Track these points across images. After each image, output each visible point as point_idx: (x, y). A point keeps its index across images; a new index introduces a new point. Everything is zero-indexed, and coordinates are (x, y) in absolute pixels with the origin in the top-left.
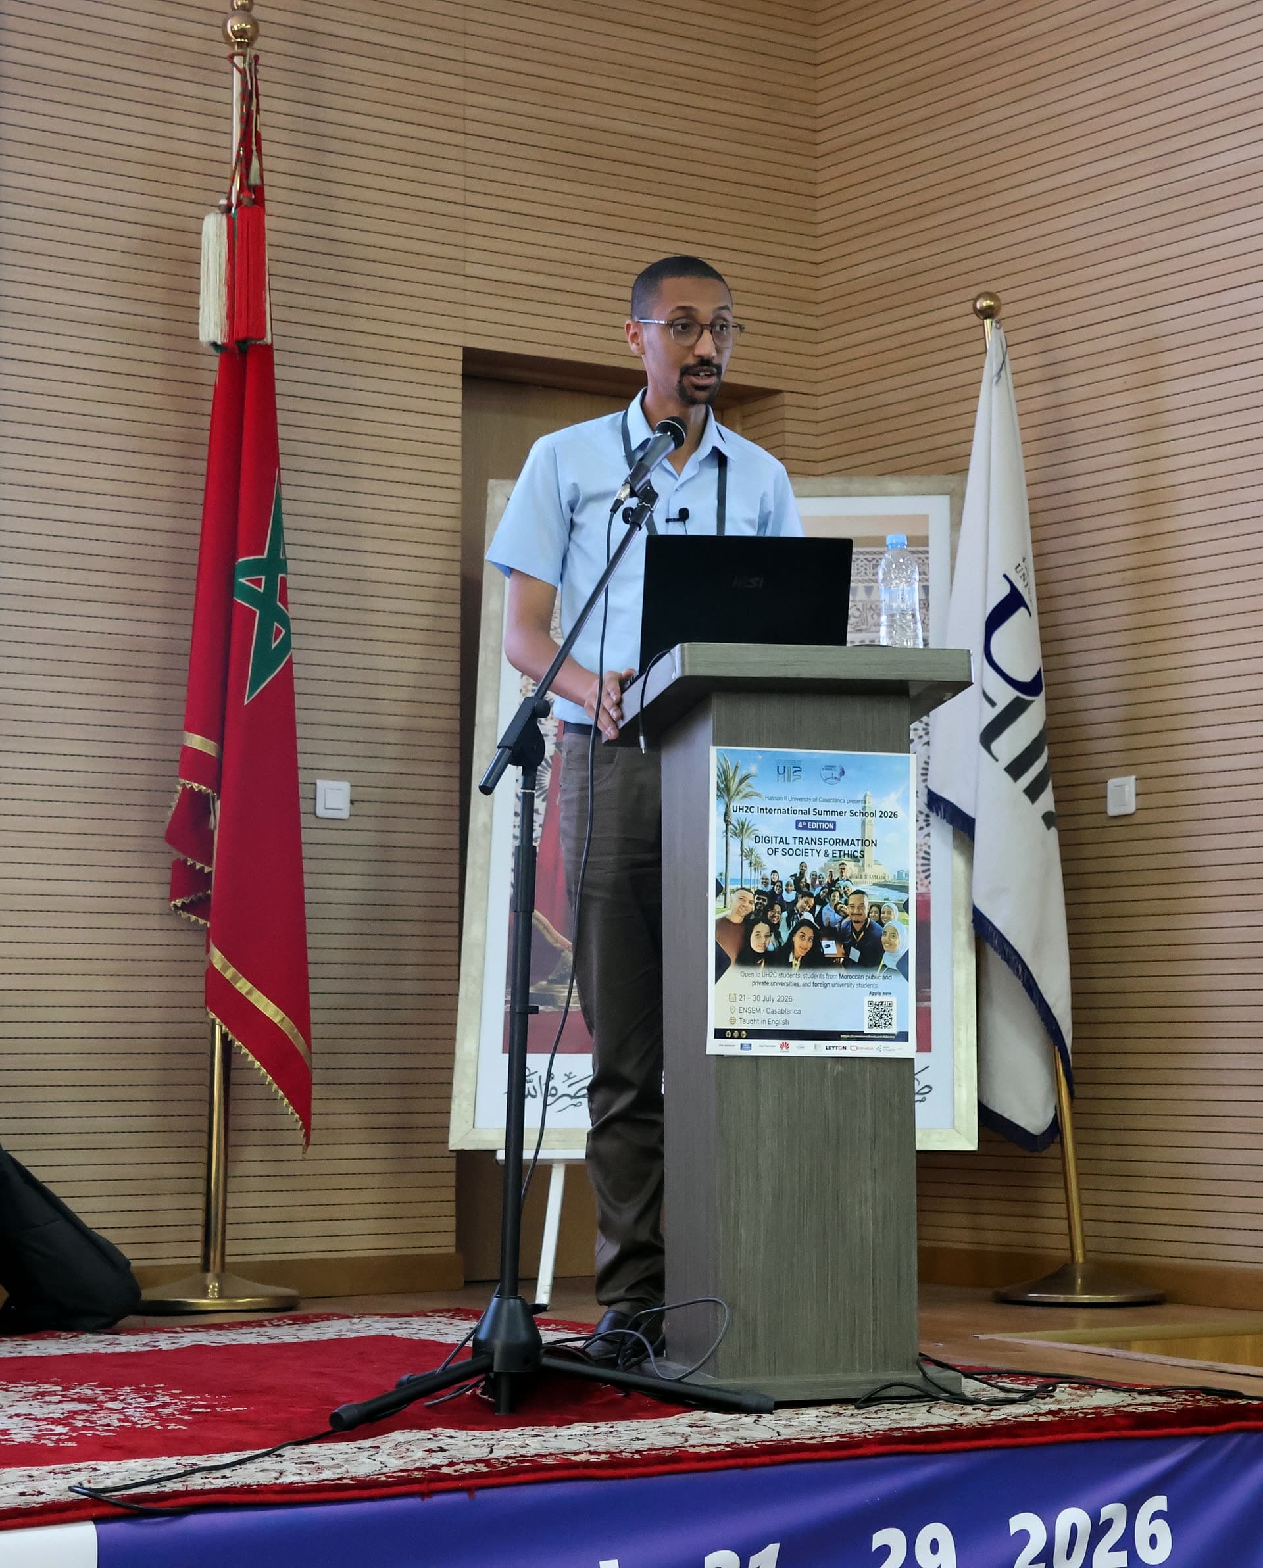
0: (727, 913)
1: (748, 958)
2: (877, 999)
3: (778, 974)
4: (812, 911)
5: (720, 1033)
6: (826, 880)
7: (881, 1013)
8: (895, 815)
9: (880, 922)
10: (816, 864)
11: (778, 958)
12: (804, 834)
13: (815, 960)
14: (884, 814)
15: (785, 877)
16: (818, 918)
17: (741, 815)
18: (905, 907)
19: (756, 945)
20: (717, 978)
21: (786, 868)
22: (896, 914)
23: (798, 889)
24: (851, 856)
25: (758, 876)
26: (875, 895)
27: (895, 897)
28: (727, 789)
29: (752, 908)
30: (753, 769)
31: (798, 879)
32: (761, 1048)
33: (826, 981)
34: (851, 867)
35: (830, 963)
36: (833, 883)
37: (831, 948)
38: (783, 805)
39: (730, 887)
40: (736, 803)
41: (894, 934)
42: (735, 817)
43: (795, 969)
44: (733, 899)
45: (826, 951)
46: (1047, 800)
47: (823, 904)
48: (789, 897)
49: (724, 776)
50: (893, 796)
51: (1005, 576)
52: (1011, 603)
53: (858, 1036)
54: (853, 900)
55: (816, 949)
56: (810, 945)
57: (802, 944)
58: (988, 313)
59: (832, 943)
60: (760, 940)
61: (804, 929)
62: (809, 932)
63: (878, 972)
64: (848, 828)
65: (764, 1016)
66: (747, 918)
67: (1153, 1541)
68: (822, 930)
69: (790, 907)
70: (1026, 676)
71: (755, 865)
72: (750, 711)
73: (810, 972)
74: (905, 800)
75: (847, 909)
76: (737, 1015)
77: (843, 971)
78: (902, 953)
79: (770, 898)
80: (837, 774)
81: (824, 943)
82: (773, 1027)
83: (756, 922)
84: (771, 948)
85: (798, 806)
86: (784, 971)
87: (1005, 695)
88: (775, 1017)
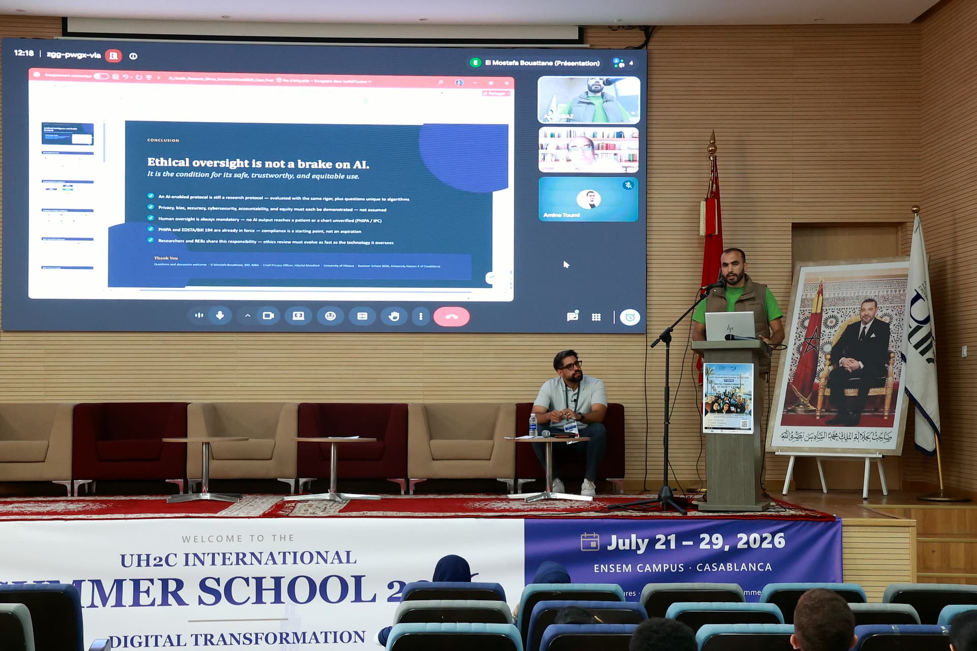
0: (708, 401)
1: (713, 411)
2: (743, 420)
3: (720, 415)
4: (728, 400)
5: (706, 428)
6: (732, 393)
7: (745, 424)
8: (748, 378)
9: (745, 403)
10: (729, 390)
11: (720, 411)
12: (726, 383)
13: (729, 411)
14: (745, 378)
15: (722, 392)
16: (730, 402)
17: (711, 379)
18: (751, 399)
19: (715, 408)
20: (705, 415)
21: (722, 391)
22: (749, 401)
23: (725, 395)
24: (738, 387)
25: (715, 392)
26: (743, 396)
27: (748, 396)
28: (708, 373)
29: (714, 400)
30: (714, 368)
31: (725, 393)
32: (716, 431)
33: (732, 416)
34: (738, 390)
35: (733, 412)
36: (733, 394)
37: (733, 409)
38: (721, 376)
39: (708, 395)
40: (709, 376)
41: (748, 406)
42: (709, 379)
43: (724, 413)
44: (709, 398)
45: (732, 410)
46: (930, 354)
47: (731, 399)
48: (723, 397)
49: (707, 370)
50: (748, 374)
51: (915, 290)
52: (918, 297)
53: (739, 429)
54: (738, 398)
55: (729, 409)
56: (728, 408)
57: (726, 408)
58: (914, 212)
59: (733, 408)
60: (716, 407)
61: (726, 404)
62: (728, 405)
63: (744, 414)
64: (737, 381)
65: (717, 424)
66: (713, 402)
67: (780, 543)
68: (730, 405)
69: (723, 399)
70: (921, 319)
71: (715, 390)
72: (713, 355)
73: (727, 414)
74: (751, 375)
75: (737, 400)
76: (710, 424)
77: (736, 414)
78: (750, 410)
79: (718, 397)
80: (734, 368)
81: (731, 407)
82: (719, 427)
83: (715, 403)
84: (718, 409)
85: (724, 376)
86: (722, 414)
87: (914, 325)
88: (720, 424)
